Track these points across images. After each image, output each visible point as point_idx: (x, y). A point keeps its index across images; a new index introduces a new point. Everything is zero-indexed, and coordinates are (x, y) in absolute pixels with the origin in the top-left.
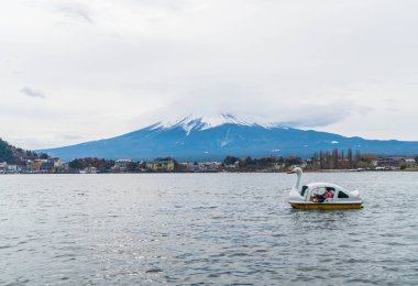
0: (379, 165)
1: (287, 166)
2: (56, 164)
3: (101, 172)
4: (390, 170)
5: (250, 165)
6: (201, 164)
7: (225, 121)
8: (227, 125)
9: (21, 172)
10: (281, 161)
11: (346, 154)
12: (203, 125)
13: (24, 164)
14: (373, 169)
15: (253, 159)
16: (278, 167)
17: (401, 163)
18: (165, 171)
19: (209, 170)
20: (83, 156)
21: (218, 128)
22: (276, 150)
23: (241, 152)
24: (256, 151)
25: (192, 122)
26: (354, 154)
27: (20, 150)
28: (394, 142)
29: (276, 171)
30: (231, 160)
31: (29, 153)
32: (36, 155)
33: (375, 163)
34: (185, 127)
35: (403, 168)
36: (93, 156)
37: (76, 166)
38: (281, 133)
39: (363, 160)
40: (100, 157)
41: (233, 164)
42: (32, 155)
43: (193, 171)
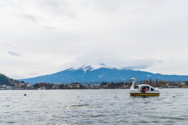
0: (169, 85)
1: (129, 86)
2: (28, 86)
3: (47, 89)
4: (174, 88)
5: (113, 86)
6: (91, 85)
7: (101, 67)
9: (12, 89)
10: (126, 84)
11: (155, 81)
12: (92, 68)
13: (13, 85)
14: (167, 87)
15: (114, 83)
16: (125, 87)
17: (179, 85)
18: (76, 88)
19: (95, 88)
20: (39, 82)
21: (98, 69)
22: (124, 79)
23: (109, 80)
24: (115, 79)
25: (87, 67)
26: (158, 81)
27: (12, 79)
28: (174, 76)
29: (125, 88)
30: (104, 84)
31: (16, 81)
32: (19, 81)
33: (168, 85)
34: (84, 69)
35: (180, 87)
36: (44, 82)
37: (36, 87)
38: (125, 72)
39: (162, 83)
40: (47, 83)
42: (17, 82)
43: (88, 89)
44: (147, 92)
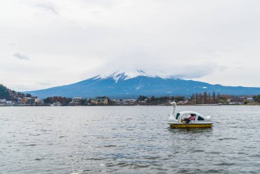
0: (231, 101)
2: (36, 100)
3: (64, 105)
4: (238, 104)
5: (154, 101)
6: (124, 100)
7: (139, 75)
8: (140, 77)
9: (14, 105)
10: (173, 98)
11: (211, 95)
12: (126, 77)
13: (16, 100)
14: (228, 104)
15: (155, 97)
17: (245, 101)
18: (102, 105)
19: (129, 104)
20: (52, 96)
21: (134, 79)
22: (169, 92)
23: (148, 93)
24: (157, 92)
25: (119, 75)
26: (216, 94)
27: (14, 92)
28: (240, 88)
30: (142, 98)
31: (19, 94)
32: (23, 95)
33: (229, 100)
34: (115, 78)
35: (246, 103)
36: (58, 96)
37: (48, 102)
38: (172, 82)
39: (222, 98)
40: (63, 96)
41: (143, 100)
42: (21, 95)
43: (119, 105)
44: (192, 122)
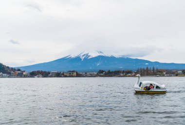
0: (166, 74)
1: (126, 74)
2: (24, 73)
3: (44, 77)
4: (171, 76)
5: (110, 74)
6: (88, 73)
7: (99, 55)
8: (99, 56)
9: (9, 77)
10: (123, 72)
11: (152, 69)
12: (89, 56)
13: (10, 73)
14: (164, 76)
15: (111, 71)
16: (122, 75)
17: (176, 73)
18: (72, 76)
19: (92, 76)
20: (36, 70)
21: (96, 57)
22: (121, 67)
23: (106, 68)
24: (113, 67)
25: (84, 55)
26: (155, 69)
27: (8, 67)
28: (173, 64)
30: (101, 72)
31: (12, 69)
32: (15, 69)
34: (81, 57)
35: (177, 75)
36: (40, 70)
37: (33, 74)
38: (123, 60)
39: (159, 72)
40: (43, 70)
42: (13, 70)
43: (84, 77)
